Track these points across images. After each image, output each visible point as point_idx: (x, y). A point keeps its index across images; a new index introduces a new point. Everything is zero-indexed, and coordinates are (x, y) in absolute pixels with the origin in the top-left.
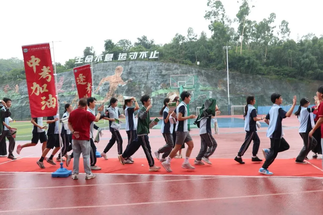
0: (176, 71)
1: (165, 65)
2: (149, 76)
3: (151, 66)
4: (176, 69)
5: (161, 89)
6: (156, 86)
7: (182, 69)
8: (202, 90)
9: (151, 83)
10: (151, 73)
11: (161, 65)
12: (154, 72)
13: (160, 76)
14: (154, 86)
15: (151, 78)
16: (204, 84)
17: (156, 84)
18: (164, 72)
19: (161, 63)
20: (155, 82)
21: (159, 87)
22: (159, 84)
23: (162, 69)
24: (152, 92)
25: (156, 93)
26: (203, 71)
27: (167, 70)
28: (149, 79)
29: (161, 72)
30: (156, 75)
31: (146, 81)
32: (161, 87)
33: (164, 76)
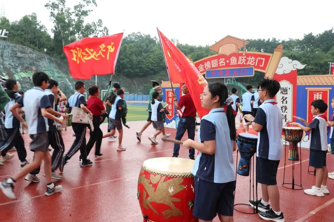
0: (31, 55)
1: (19, 47)
2: (3, 56)
3: (4, 46)
4: (30, 53)
5: (21, 72)
6: (15, 68)
7: (36, 54)
8: (58, 77)
9: (9, 64)
10: (5, 53)
11: (15, 47)
12: (8, 53)
13: (16, 58)
14: (13, 68)
15: (7, 59)
16: (57, 71)
17: (14, 66)
18: (19, 54)
19: (14, 45)
20: (13, 64)
21: (19, 70)
22: (18, 66)
23: (17, 51)
24: (14, 74)
25: (18, 75)
26: (53, 59)
27: (22, 52)
28: (5, 59)
29: (16, 54)
30: (11, 56)
31: (2, 61)
32: (21, 69)
33: (19, 58)
